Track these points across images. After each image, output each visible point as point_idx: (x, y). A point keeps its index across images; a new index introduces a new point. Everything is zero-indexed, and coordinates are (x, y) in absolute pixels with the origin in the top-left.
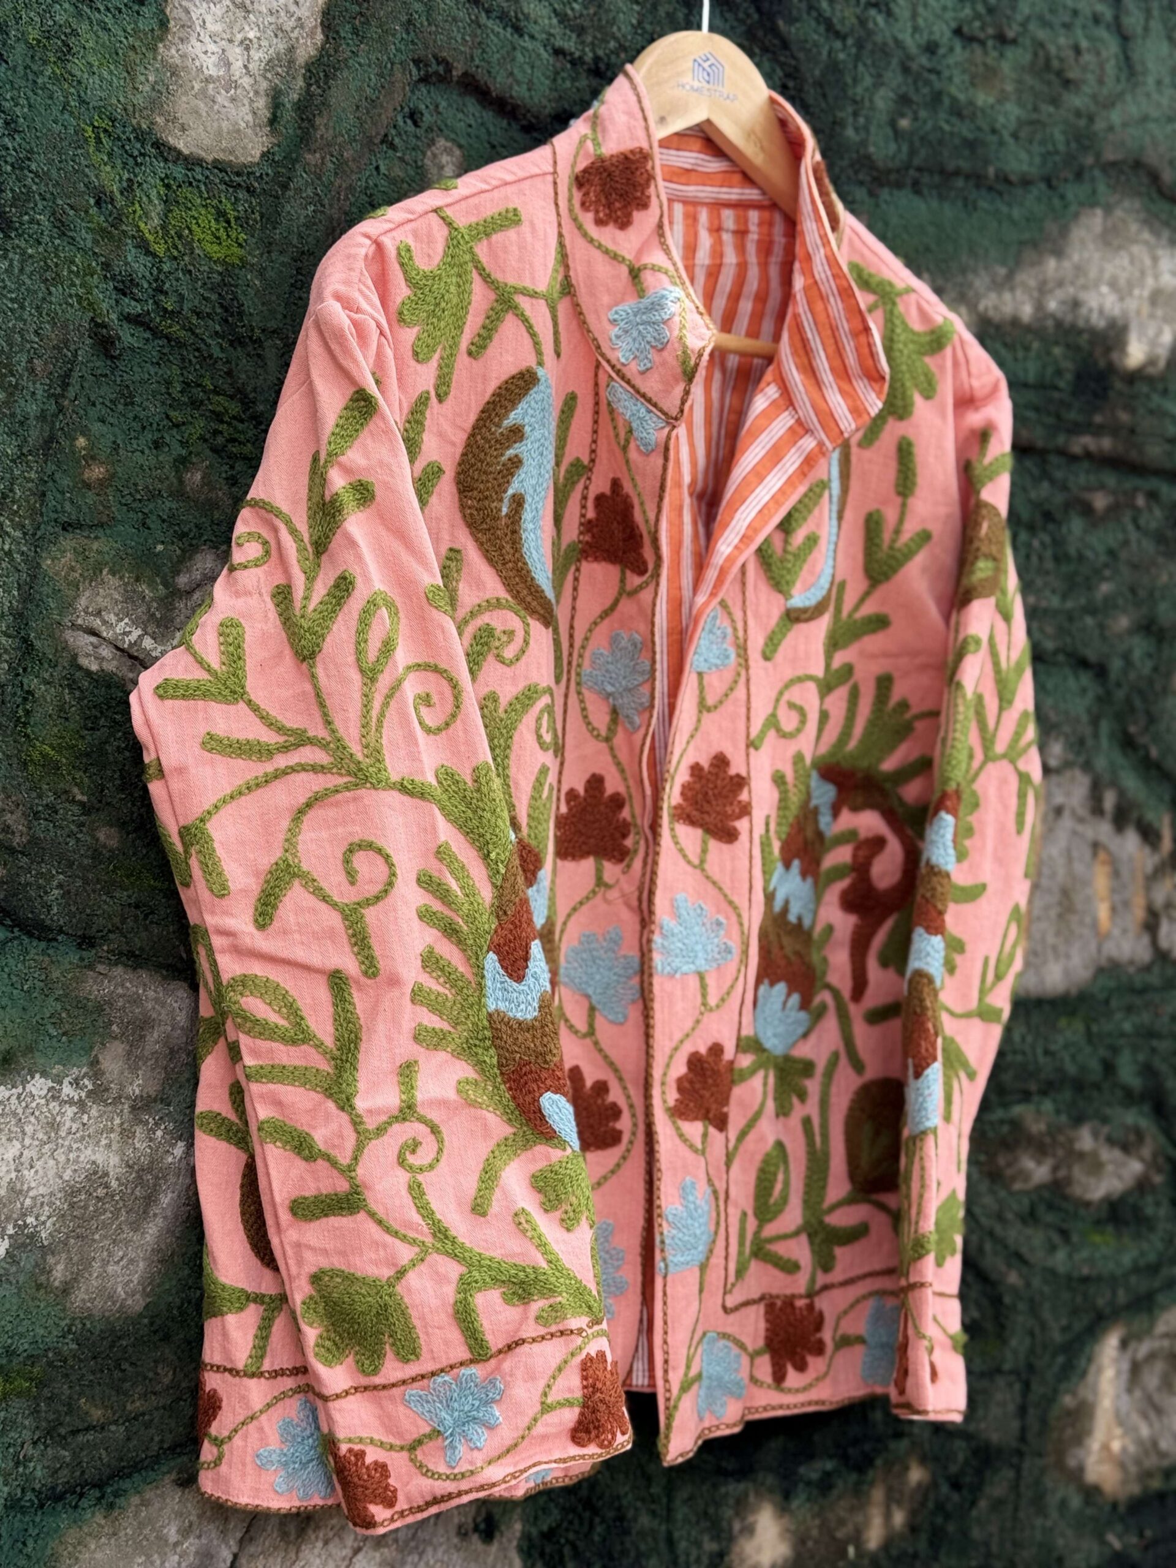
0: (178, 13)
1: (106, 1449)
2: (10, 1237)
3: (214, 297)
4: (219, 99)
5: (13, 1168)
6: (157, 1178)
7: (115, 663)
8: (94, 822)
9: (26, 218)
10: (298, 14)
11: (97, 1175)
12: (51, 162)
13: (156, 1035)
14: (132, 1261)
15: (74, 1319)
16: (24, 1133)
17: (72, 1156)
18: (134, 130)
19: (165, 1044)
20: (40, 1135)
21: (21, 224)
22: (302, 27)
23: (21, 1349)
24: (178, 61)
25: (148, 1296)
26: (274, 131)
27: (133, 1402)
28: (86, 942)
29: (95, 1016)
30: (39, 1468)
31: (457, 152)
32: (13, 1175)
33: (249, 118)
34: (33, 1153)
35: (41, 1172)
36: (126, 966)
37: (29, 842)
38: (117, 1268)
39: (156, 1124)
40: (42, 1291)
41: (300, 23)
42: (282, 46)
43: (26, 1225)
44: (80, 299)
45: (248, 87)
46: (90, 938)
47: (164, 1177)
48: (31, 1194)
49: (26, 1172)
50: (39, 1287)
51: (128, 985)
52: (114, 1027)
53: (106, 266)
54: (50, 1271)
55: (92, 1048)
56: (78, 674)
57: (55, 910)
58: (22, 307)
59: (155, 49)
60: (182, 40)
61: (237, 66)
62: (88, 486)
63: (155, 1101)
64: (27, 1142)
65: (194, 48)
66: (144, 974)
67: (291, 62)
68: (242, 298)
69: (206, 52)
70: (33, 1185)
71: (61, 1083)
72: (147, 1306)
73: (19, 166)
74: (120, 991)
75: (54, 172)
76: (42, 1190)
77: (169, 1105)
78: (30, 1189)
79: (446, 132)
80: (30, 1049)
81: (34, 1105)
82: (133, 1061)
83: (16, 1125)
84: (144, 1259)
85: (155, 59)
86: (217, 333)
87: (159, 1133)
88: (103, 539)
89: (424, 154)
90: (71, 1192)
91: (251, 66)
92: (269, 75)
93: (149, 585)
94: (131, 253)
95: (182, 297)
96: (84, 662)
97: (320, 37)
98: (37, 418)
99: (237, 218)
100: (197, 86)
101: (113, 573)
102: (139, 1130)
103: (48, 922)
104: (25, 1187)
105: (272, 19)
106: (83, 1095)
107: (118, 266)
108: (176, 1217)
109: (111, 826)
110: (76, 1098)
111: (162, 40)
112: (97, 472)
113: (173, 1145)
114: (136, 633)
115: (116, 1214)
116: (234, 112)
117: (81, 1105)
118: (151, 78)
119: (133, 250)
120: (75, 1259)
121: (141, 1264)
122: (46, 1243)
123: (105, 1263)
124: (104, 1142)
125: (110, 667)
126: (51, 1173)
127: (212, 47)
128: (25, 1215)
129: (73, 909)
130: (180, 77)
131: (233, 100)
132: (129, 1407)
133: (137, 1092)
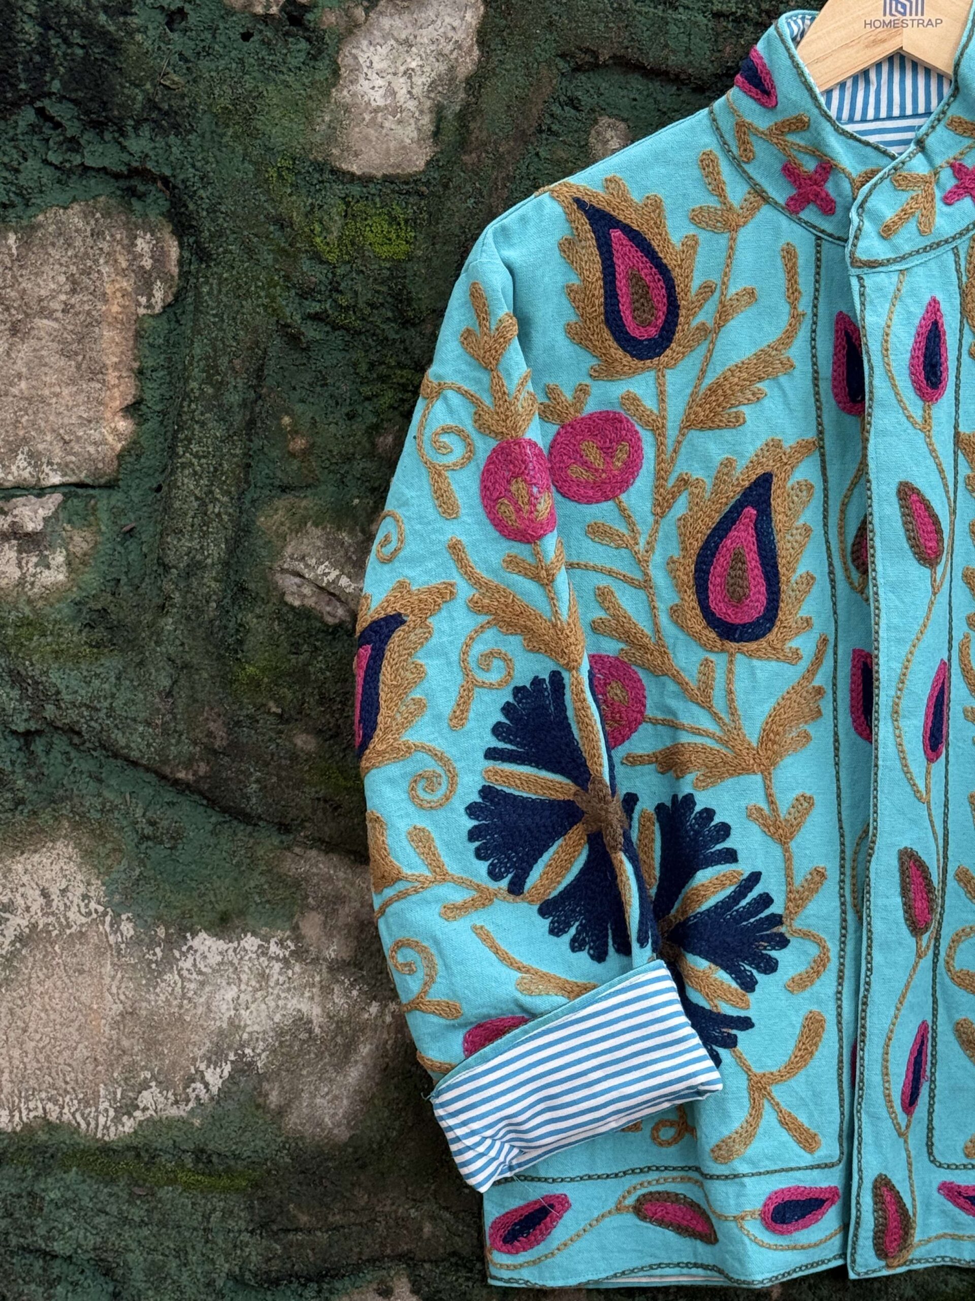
0: (349, 61)
1: (313, 1250)
2: (232, 1062)
3: (384, 289)
4: (387, 124)
5: (232, 1006)
6: (355, 1030)
7: (314, 599)
8: (291, 730)
9: (221, 249)
10: (456, 38)
11: (302, 1022)
12: (236, 203)
13: (347, 909)
14: (336, 1097)
15: (288, 1138)
16: (239, 979)
17: (281, 1003)
18: (312, 163)
19: (356, 918)
20: (253, 983)
21: (218, 255)
22: (460, 47)
23: (245, 1155)
24: (348, 100)
25: (352, 1128)
26: (436, 143)
27: (334, 1214)
28: (284, 828)
29: (294, 890)
30: (254, 1253)
31: (622, 126)
32: (232, 1013)
33: (415, 134)
34: (249, 998)
35: (255, 1013)
36: (320, 850)
37: (229, 745)
38: (324, 1102)
39: (351, 984)
40: (261, 1110)
41: (458, 46)
42: (442, 68)
43: (244, 1055)
44: (266, 307)
45: (413, 109)
46: (286, 826)
47: (362, 1030)
48: (248, 1029)
49: (243, 1012)
50: (258, 1106)
51: (321, 866)
52: (310, 900)
53: (287, 278)
54: (267, 1095)
55: (292, 916)
56: (285, 610)
57: (254, 800)
58: (223, 320)
59: (329, 95)
60: (351, 82)
61: (402, 94)
62: (293, 455)
63: (349, 964)
64: (243, 987)
65: (363, 86)
66: (335, 858)
67: (452, 79)
68: (410, 287)
69: (373, 88)
70: (249, 1022)
71: (269, 943)
72: (351, 1138)
73: (213, 210)
74: (315, 870)
75: (239, 210)
76: (256, 1028)
77: (361, 969)
78: (246, 1026)
79: (609, 111)
80: (242, 913)
81: (247, 958)
82: (329, 931)
83: (234, 973)
84: (348, 1098)
85: (329, 102)
86: (388, 319)
87: (355, 993)
88: (311, 498)
89: (588, 133)
90: (280, 1033)
91: (414, 91)
92: (432, 95)
93: (349, 533)
94: (306, 264)
95: (356, 293)
96: (289, 599)
97: (476, 53)
98: (240, 406)
99: (406, 221)
100: (367, 117)
101: (317, 526)
102: (336, 988)
103: (248, 810)
104: (242, 1024)
105: (433, 47)
106: (287, 953)
107: (296, 277)
108: (375, 1065)
109: (308, 733)
110: (281, 956)
111: (334, 85)
112: (299, 444)
113: (370, 1004)
114: (334, 574)
115: (320, 1055)
116: (401, 132)
117: (285, 961)
118: (327, 119)
119: (308, 262)
120: (287, 1088)
121: (345, 1102)
122: (260, 1071)
123: (313, 1096)
124: (307, 994)
125: (310, 602)
126: (264, 1015)
127: (380, 82)
128: (243, 1046)
129: (271, 801)
130: (350, 112)
131: (400, 122)
132: (331, 1219)
133: (333, 956)
